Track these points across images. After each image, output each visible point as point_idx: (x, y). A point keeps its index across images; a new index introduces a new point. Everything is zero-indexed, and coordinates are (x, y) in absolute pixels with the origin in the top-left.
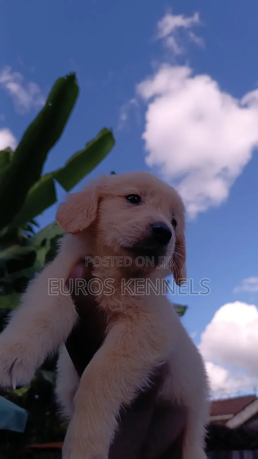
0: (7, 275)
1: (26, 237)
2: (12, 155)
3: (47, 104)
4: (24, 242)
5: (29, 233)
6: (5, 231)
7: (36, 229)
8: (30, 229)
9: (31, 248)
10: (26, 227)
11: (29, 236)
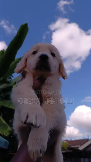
0: (2, 94)
1: (9, 81)
2: (5, 52)
4: (8, 83)
5: (10, 79)
7: (13, 78)
8: (10, 78)
9: (11, 85)
10: (9, 77)
11: (10, 81)
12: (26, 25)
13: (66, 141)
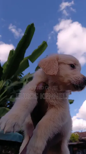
0: (14, 91)
1: (20, 78)
3: (25, 34)
4: (19, 80)
5: (21, 77)
6: (13, 77)
7: (23, 76)
8: (21, 76)
9: (21, 82)
10: (20, 75)
11: (21, 78)
12: (33, 25)
13: (76, 133)
